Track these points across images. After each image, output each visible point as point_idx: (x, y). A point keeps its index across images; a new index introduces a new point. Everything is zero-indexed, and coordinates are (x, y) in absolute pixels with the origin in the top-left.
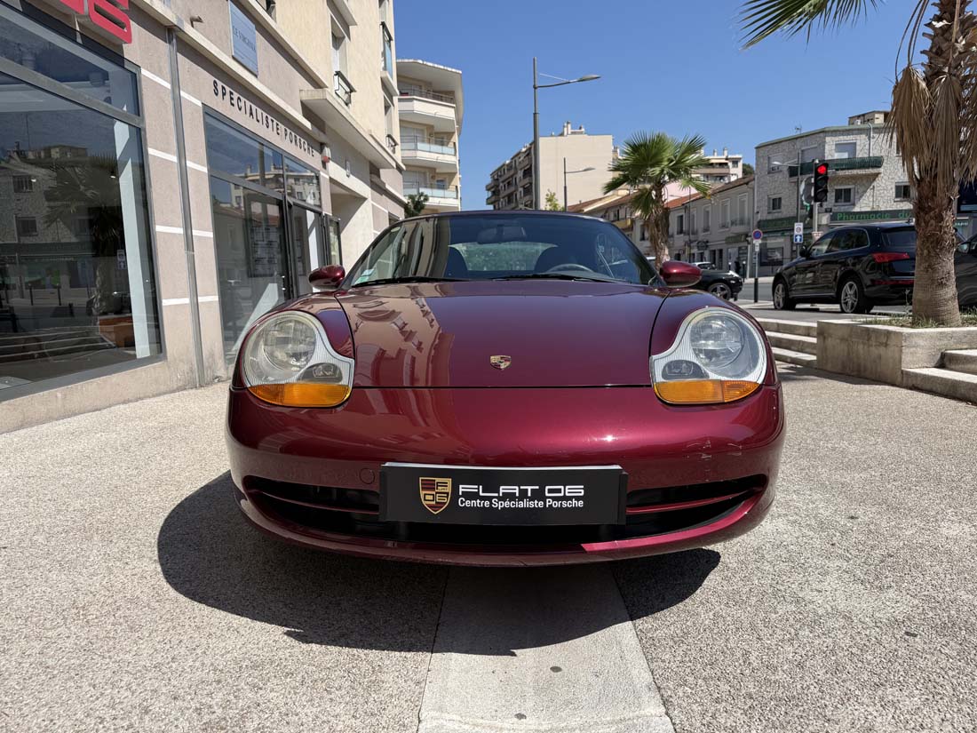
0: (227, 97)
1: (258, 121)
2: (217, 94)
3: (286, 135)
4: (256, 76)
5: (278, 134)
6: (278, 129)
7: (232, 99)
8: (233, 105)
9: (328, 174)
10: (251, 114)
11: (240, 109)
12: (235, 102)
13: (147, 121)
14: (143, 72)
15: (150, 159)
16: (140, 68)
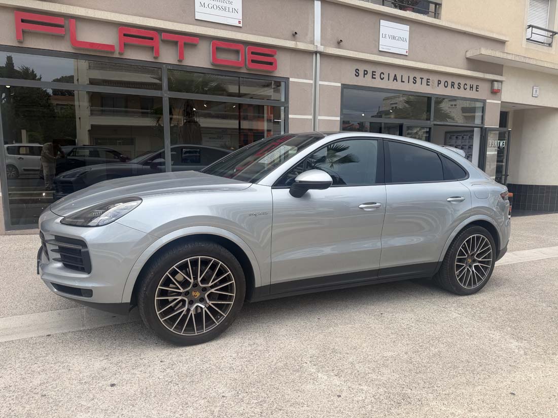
0: (370, 74)
1: (404, 82)
2: (357, 76)
3: (439, 84)
4: (405, 56)
5: (429, 85)
6: (427, 82)
8: (375, 78)
9: (499, 99)
10: (395, 79)
11: (382, 79)
12: (377, 75)
13: (290, 103)
14: (291, 80)
15: (289, 120)
16: (289, 78)
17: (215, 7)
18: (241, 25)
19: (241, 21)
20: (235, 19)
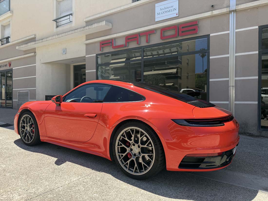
13: (211, 49)
14: (211, 35)
15: (210, 61)
16: (210, 35)
17: (164, 12)
18: (178, 15)
19: (178, 13)
20: (174, 14)
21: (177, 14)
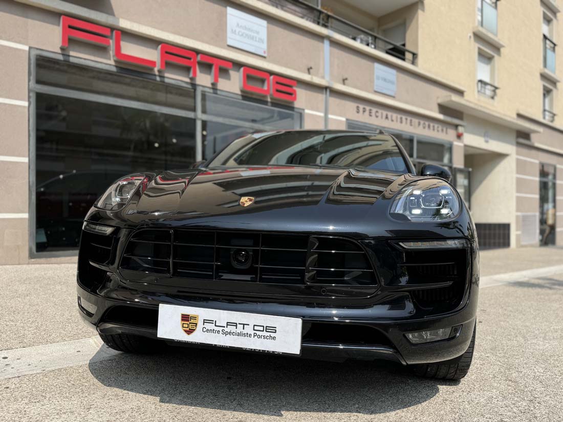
0: (367, 113)
2: (358, 112)
3: (419, 125)
4: (394, 97)
5: (411, 125)
6: (411, 122)
7: (370, 113)
8: (371, 116)
9: (462, 142)
10: (387, 118)
12: (373, 114)
16: (304, 110)
17: (244, 35)
18: (265, 55)
20: (262, 48)
21: (265, 52)
